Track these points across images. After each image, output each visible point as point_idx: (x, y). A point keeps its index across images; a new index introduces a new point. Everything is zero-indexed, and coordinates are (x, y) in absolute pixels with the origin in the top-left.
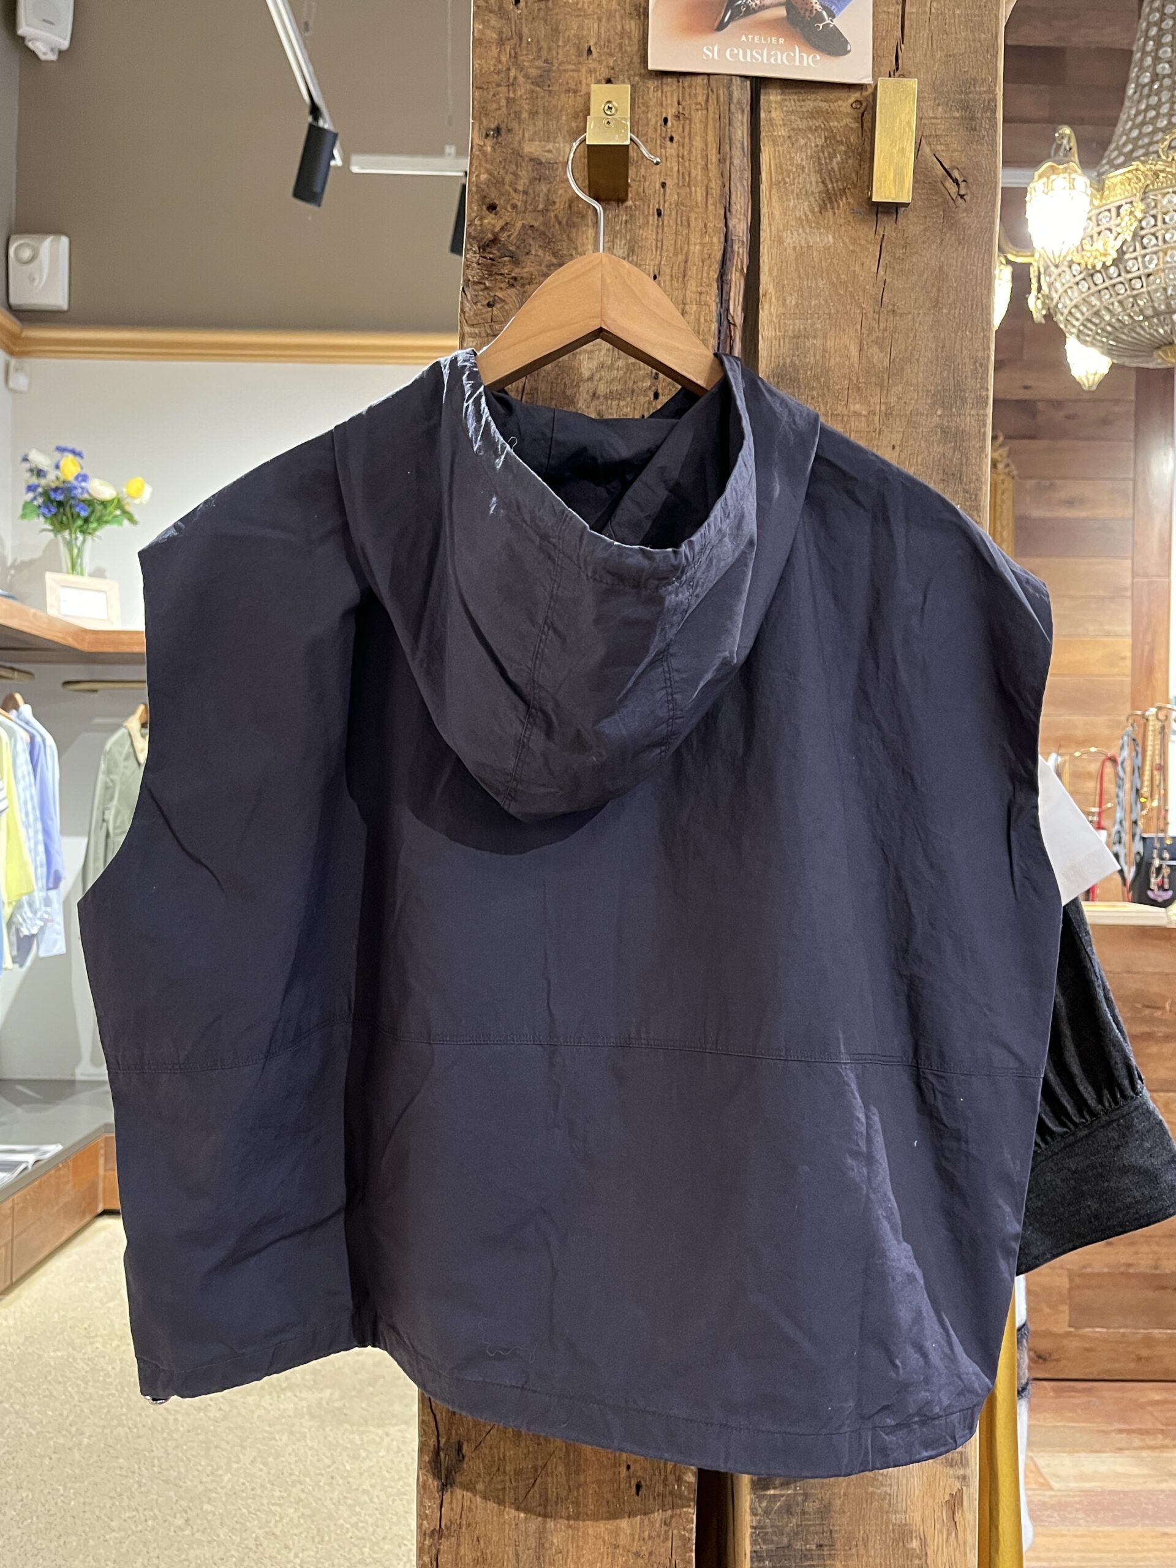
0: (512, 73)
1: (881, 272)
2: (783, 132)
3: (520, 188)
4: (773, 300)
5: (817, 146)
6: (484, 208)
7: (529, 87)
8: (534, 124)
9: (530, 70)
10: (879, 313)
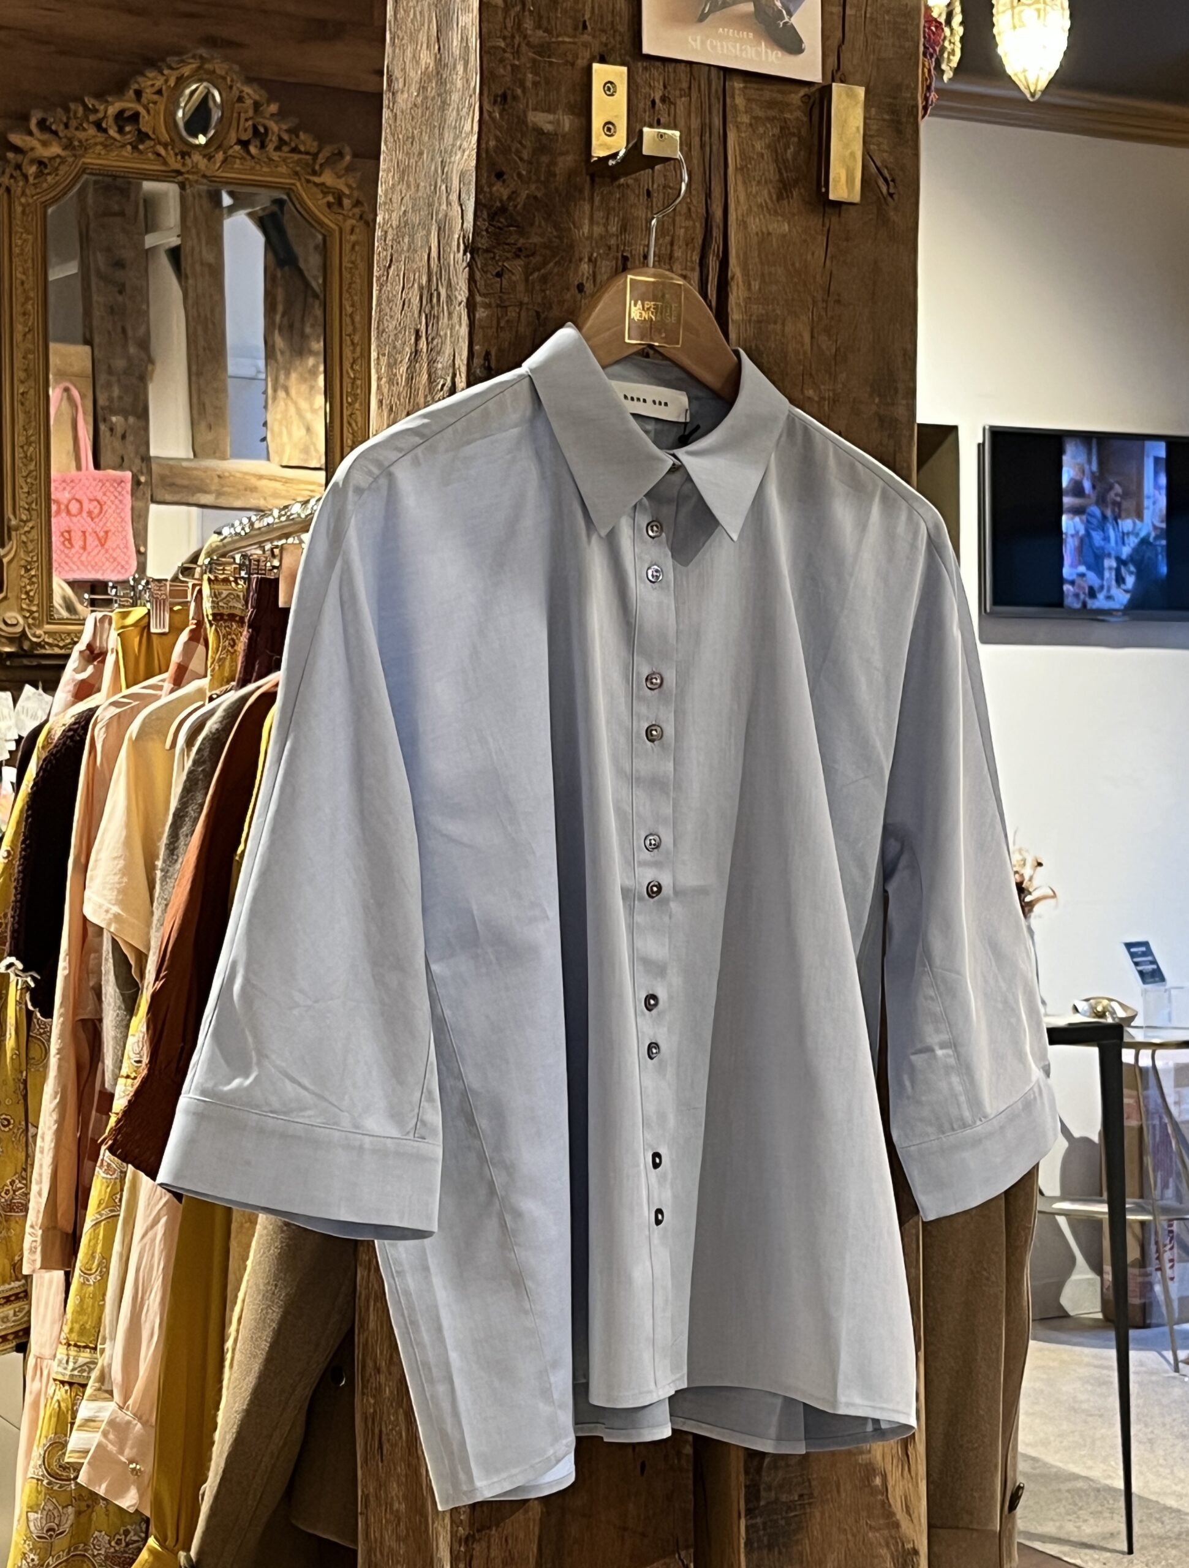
0: (517, 38)
1: (828, 262)
2: (745, 119)
3: (525, 156)
4: (741, 283)
5: (773, 135)
6: (493, 177)
7: (530, 54)
8: (537, 94)
9: (531, 39)
10: (827, 302)
